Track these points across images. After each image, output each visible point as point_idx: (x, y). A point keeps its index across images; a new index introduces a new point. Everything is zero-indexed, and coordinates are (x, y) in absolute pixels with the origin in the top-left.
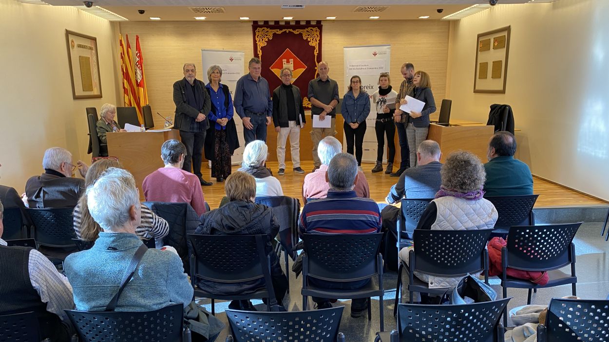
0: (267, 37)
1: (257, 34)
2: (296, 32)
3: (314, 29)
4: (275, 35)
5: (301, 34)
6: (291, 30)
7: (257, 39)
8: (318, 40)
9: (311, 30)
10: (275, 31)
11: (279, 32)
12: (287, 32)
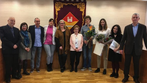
0: (61, 6)
1: (56, 5)
2: (74, 5)
3: (83, 4)
4: (64, 5)
5: (76, 6)
6: (72, 4)
7: (56, 7)
8: (84, 9)
9: (81, 4)
10: (64, 4)
11: (66, 4)
12: (70, 4)
